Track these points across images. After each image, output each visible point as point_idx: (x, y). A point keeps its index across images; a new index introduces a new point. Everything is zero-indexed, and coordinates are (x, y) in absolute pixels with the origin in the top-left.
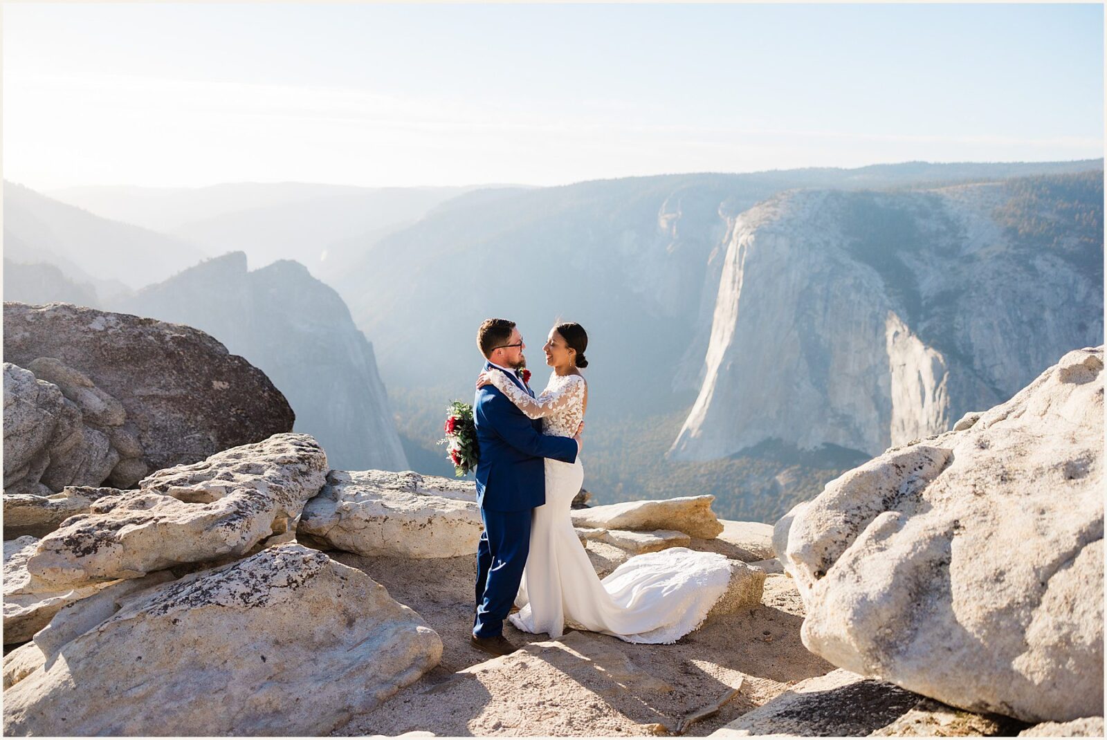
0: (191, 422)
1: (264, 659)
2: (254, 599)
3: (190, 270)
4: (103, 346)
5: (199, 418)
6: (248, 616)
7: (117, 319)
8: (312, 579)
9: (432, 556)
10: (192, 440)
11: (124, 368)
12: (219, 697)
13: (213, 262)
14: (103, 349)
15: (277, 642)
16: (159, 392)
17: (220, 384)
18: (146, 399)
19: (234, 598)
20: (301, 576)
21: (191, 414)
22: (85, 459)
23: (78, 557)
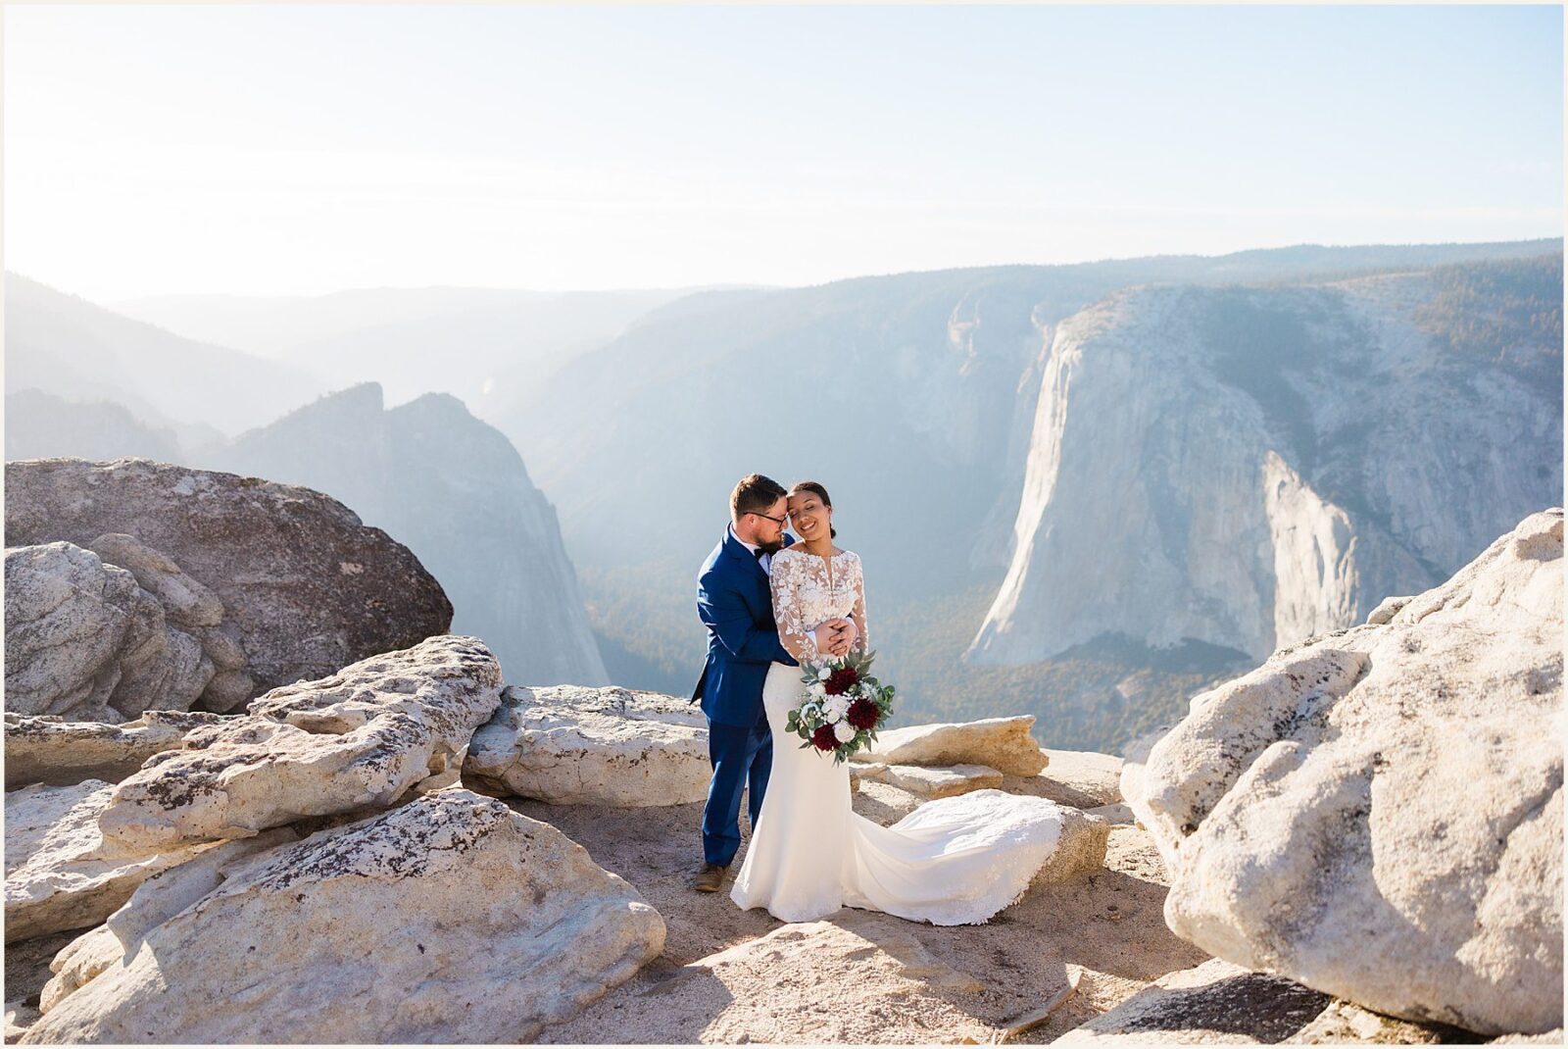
0: (312, 620)
1: (421, 948)
2: (407, 866)
3: (305, 409)
4: (192, 517)
5: (323, 614)
6: (399, 890)
7: (212, 479)
8: (486, 838)
9: (648, 804)
10: (313, 645)
11: (221, 546)
12: (362, 1002)
13: (337, 397)
14: (191, 521)
15: (439, 926)
16: (269, 579)
17: (351, 566)
18: (250, 588)
19: (379, 866)
20: (471, 834)
21: (311, 608)
22: (168, 672)
23: (166, 809)
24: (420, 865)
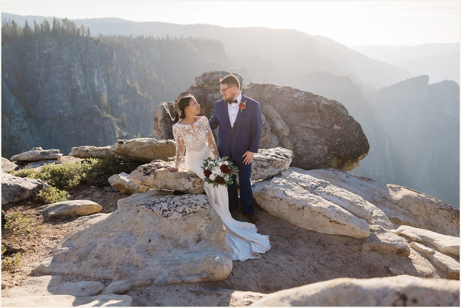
0: (319, 141)
1: (150, 241)
4: (295, 104)
5: (323, 140)
6: (160, 220)
7: (305, 94)
10: (317, 148)
11: (300, 114)
13: (413, 79)
14: (294, 105)
15: (163, 236)
16: (311, 126)
17: (337, 127)
18: (304, 128)
19: (160, 210)
20: (190, 211)
21: (320, 137)
22: (268, 146)
23: (144, 175)
24: (169, 215)
